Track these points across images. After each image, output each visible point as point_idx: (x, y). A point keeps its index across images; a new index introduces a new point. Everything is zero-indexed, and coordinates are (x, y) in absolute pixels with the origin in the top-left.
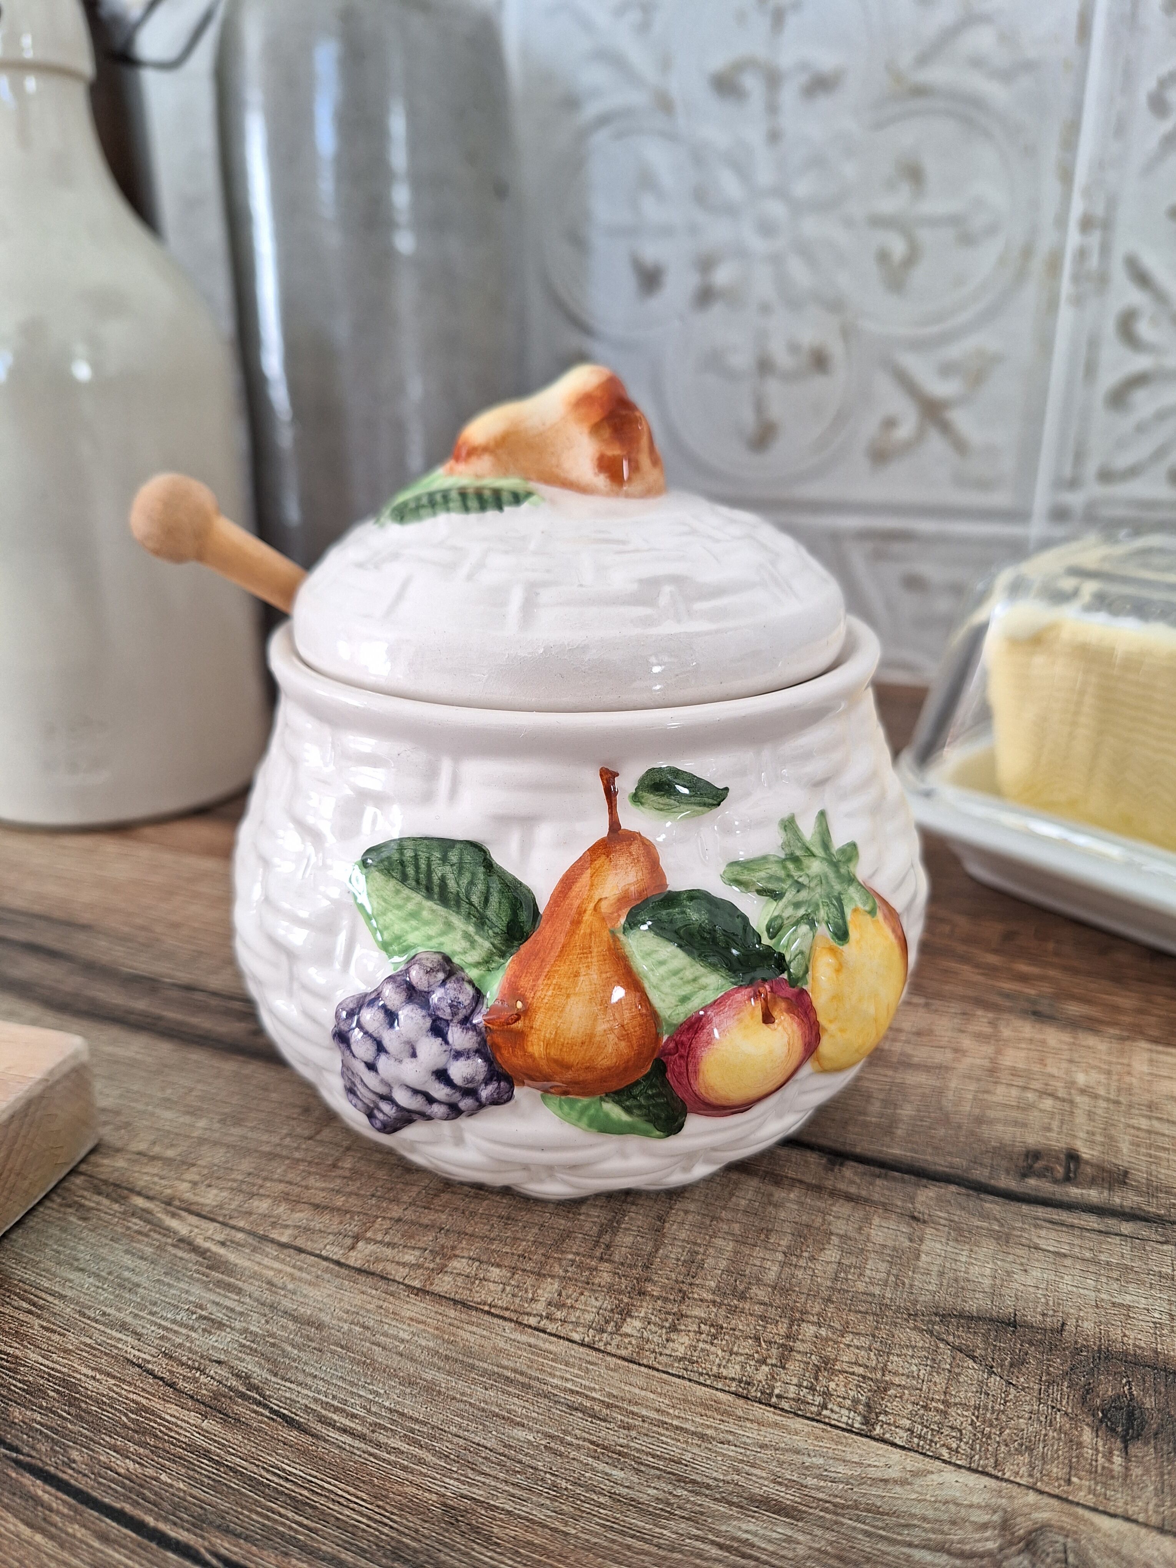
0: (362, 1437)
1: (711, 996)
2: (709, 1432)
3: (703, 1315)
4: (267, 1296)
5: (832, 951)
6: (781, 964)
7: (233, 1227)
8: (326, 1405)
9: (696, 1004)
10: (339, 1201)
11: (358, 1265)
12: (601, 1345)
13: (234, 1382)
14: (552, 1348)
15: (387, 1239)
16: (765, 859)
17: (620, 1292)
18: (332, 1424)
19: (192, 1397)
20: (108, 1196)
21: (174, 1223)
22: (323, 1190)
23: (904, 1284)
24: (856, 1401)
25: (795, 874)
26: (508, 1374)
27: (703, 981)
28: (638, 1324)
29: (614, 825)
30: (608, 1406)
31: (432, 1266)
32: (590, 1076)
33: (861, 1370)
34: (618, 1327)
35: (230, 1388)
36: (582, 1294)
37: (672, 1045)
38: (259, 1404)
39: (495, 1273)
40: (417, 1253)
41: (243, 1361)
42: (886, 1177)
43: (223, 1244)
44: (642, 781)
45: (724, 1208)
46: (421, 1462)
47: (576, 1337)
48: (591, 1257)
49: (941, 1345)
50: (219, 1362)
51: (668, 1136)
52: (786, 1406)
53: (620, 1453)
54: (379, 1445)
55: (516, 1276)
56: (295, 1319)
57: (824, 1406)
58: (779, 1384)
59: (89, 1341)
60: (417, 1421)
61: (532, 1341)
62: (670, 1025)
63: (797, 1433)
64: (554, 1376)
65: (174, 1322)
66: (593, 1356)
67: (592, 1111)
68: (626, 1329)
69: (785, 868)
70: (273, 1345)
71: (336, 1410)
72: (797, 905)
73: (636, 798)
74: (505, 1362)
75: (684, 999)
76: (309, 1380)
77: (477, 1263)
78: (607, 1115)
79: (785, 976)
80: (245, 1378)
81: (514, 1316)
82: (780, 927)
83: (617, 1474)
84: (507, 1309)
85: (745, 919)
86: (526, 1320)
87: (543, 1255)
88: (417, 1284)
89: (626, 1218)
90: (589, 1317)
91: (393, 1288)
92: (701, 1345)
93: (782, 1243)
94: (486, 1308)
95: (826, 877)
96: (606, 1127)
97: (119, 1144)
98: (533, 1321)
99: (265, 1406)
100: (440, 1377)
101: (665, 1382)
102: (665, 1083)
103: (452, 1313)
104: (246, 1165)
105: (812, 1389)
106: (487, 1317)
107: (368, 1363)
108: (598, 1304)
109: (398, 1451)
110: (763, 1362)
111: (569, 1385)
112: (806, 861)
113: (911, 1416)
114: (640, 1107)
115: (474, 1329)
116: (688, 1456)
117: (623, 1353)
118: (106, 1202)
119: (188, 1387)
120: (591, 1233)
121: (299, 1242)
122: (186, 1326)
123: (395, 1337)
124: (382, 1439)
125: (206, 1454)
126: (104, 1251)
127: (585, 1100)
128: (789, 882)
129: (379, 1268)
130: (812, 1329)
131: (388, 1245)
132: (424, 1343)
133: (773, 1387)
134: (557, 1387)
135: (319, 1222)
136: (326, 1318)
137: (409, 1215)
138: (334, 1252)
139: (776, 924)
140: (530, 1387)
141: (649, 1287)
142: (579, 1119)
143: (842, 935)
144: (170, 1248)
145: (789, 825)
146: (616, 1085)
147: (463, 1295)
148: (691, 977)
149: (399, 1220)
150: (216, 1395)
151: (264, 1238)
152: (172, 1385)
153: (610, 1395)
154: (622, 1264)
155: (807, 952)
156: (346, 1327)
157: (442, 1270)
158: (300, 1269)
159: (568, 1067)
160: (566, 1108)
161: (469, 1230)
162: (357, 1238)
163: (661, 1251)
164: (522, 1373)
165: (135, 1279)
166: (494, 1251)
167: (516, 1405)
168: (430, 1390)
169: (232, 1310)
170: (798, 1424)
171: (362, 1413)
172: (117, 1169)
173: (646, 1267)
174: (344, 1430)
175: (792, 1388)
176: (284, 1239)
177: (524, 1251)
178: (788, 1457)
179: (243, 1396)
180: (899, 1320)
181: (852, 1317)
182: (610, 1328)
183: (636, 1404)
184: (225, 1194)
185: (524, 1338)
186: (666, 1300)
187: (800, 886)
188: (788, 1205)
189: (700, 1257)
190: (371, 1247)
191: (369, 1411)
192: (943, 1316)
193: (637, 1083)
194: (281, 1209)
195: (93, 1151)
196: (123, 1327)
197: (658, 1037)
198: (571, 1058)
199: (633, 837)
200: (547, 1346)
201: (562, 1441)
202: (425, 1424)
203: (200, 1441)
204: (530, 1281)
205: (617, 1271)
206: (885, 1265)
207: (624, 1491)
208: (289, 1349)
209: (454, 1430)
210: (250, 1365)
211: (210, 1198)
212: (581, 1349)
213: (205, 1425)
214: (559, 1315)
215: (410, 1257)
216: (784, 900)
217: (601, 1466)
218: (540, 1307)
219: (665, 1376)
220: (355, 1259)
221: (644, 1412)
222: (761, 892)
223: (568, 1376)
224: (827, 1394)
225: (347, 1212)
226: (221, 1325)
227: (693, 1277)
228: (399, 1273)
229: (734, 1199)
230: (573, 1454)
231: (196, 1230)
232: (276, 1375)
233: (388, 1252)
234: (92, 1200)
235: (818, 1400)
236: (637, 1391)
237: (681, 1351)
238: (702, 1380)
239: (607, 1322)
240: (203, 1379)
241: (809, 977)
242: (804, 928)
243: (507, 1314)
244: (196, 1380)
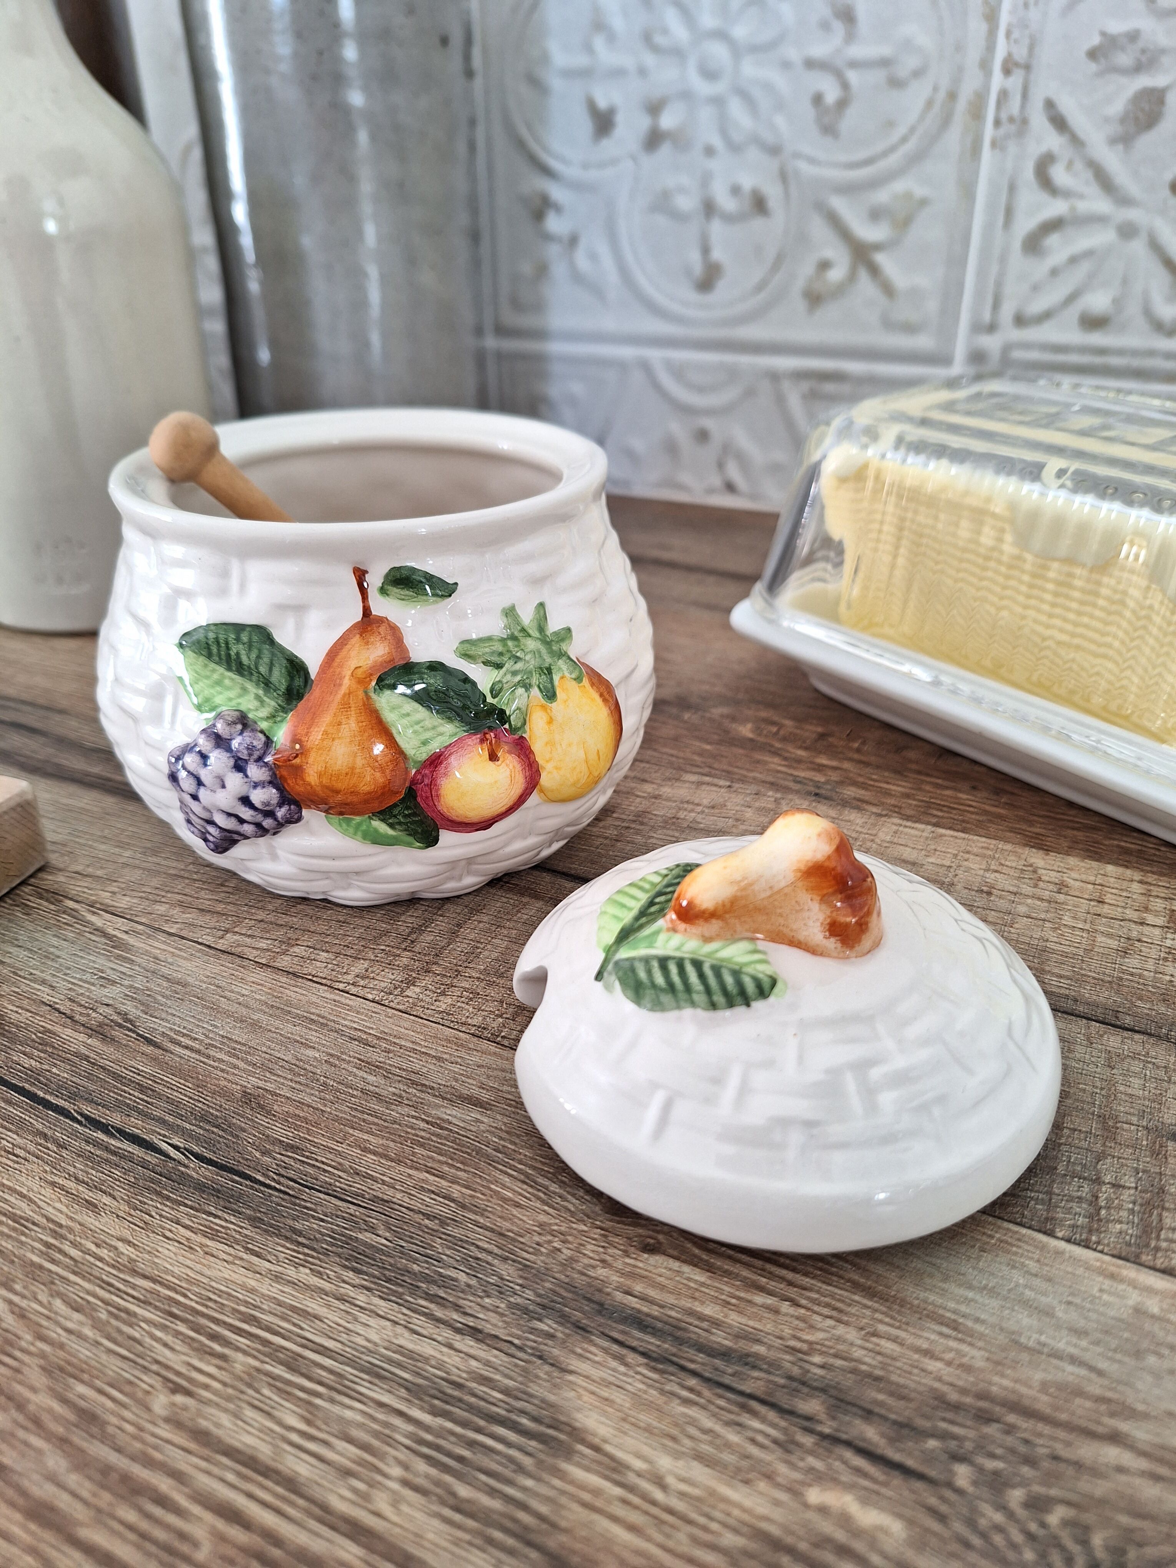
0: (198, 1052)
1: (446, 740)
2: (445, 1056)
3: (468, 986)
4: (152, 966)
5: (543, 707)
6: (503, 717)
7: (137, 922)
8: (178, 1033)
9: (435, 746)
10: (220, 907)
11: (224, 948)
12: (387, 1002)
13: (115, 1017)
14: (350, 1003)
15: (249, 932)
16: (489, 639)
17: (412, 970)
18: (179, 1044)
19: (83, 1025)
20: (47, 900)
21: (94, 919)
22: (210, 900)
25: (514, 650)
26: (313, 1017)
27: (441, 729)
28: (418, 990)
29: (367, 612)
30: (378, 1038)
31: (278, 950)
32: (355, 799)
34: (402, 991)
35: (112, 1021)
36: (383, 971)
37: (419, 777)
38: (130, 1030)
39: (323, 956)
40: (269, 942)
41: (123, 1004)
43: (126, 932)
44: (387, 576)
46: (235, 1067)
47: (370, 997)
48: (398, 948)
50: (107, 1005)
51: (427, 847)
52: (508, 1043)
53: (377, 1067)
54: (208, 1057)
55: (338, 959)
56: (168, 980)
58: (507, 1029)
59: (17, 990)
60: (240, 1043)
61: (337, 998)
62: (416, 762)
64: (346, 1020)
65: (80, 980)
66: (379, 1008)
67: (364, 827)
68: (407, 993)
69: (505, 645)
70: (149, 995)
71: (184, 1035)
72: (514, 673)
73: (383, 591)
74: (313, 1010)
75: (425, 743)
76: (169, 1018)
77: (311, 950)
78: (376, 831)
79: (507, 726)
80: (124, 1016)
81: (329, 983)
82: (501, 690)
83: (371, 1078)
84: (325, 978)
85: (474, 684)
86: (336, 985)
87: (363, 946)
88: (264, 961)
89: (433, 925)
90: (384, 985)
91: (245, 963)
92: (460, 1004)
94: (311, 977)
95: (539, 652)
96: (377, 840)
97: (62, 866)
98: (341, 986)
99: (134, 1032)
100: (264, 1017)
101: (425, 1026)
102: (417, 805)
103: (284, 980)
104: (155, 882)
106: (308, 983)
107: (215, 1009)
108: (393, 977)
109: (221, 1061)
110: (501, 1015)
111: (355, 1025)
112: (523, 640)
114: (400, 823)
115: (297, 990)
116: (425, 1070)
117: (401, 1007)
118: (45, 904)
119: (83, 1019)
120: (403, 933)
121: (184, 933)
122: (89, 983)
123: (239, 993)
124: (212, 1053)
125: (87, 1058)
126: (37, 935)
127: (358, 819)
128: (508, 655)
129: (238, 950)
131: (249, 936)
132: (258, 997)
133: (503, 1032)
134: (346, 1026)
135: (201, 920)
136: (190, 980)
137: (270, 918)
138: (209, 940)
139: (497, 687)
140: (327, 1025)
141: (435, 968)
142: (355, 834)
143: (551, 695)
144: (87, 934)
145: (510, 612)
146: (377, 806)
147: (296, 969)
148: (430, 726)
149: (261, 921)
150: (101, 1025)
151: (159, 930)
152: (71, 1018)
153: (382, 1032)
154: (420, 953)
155: (524, 709)
156: (204, 986)
157: (284, 953)
158: (181, 950)
159: (337, 792)
160: (344, 825)
161: (313, 929)
162: (227, 931)
163: (451, 946)
164: (323, 1017)
165: (58, 953)
166: (327, 942)
167: (313, 1036)
168: (255, 1026)
169: (124, 974)
171: (202, 1037)
172: (57, 882)
173: (437, 956)
174: (186, 1047)
176: (173, 931)
177: (349, 943)
178: (496, 1073)
179: (120, 1026)
182: (397, 993)
183: (399, 1038)
184: (135, 901)
185: (332, 996)
186: (444, 976)
187: (517, 659)
189: (479, 950)
190: (236, 937)
191: (207, 1037)
193: (395, 806)
194: (176, 912)
195: (41, 869)
196: (43, 982)
197: (407, 771)
198: (339, 785)
199: (381, 620)
200: (347, 1001)
201: (338, 1058)
202: (244, 1045)
203: (84, 1050)
204: (347, 961)
205: (415, 957)
207: (372, 1088)
208: (160, 998)
209: (264, 1049)
210: (130, 1008)
211: (123, 903)
212: (371, 1004)
213: (89, 1041)
214: (362, 983)
215: (263, 944)
216: (504, 669)
217: (361, 1073)
218: (350, 978)
219: (426, 1022)
220: (222, 944)
221: (403, 1043)
222: (486, 663)
223: (356, 1020)
225: (223, 914)
226: (114, 983)
227: (469, 963)
228: (251, 954)
230: (344, 1066)
231: (108, 923)
232: (146, 1014)
233: (248, 941)
234: (34, 902)
236: (403, 1030)
237: (443, 1008)
238: (452, 1025)
239: (396, 988)
240: (94, 1015)
241: (527, 727)
242: (520, 691)
243: (324, 981)
244: (88, 1015)
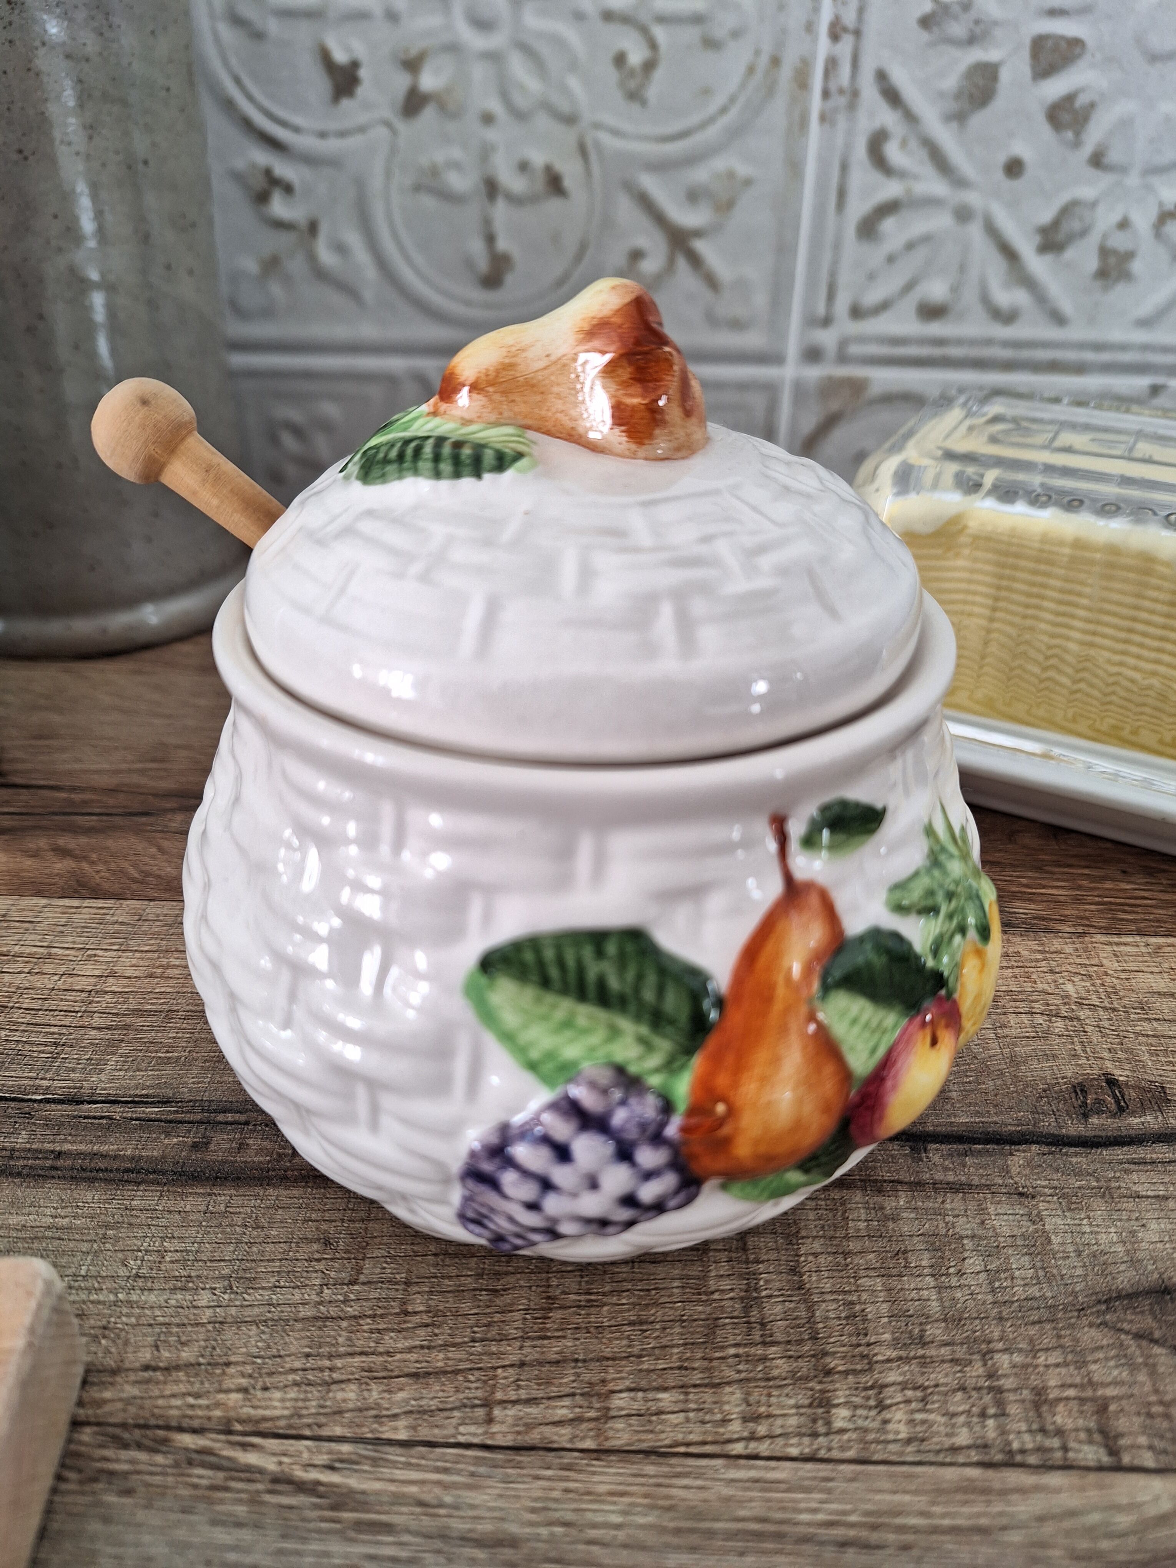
2: (984, 1521)
3: (900, 1379)
7: (330, 1439)
10: (438, 1360)
11: (508, 1440)
12: (822, 1454)
14: (781, 1475)
15: (523, 1394)
17: (807, 1379)
20: (141, 1448)
21: (251, 1458)
23: (1053, 1276)
24: (1089, 1431)
28: (844, 1412)
30: (875, 1527)
31: (592, 1414)
33: (1071, 1392)
34: (828, 1423)
36: (769, 1395)
39: (666, 1398)
40: (567, 1402)
42: (972, 1153)
43: (331, 1468)
45: (847, 1237)
47: (794, 1451)
48: (753, 1344)
49: (1123, 1337)
52: (1032, 1460)
55: (691, 1396)
56: (478, 1543)
57: (1065, 1449)
58: (1011, 1437)
61: (753, 1474)
63: (1058, 1490)
64: (801, 1511)
66: (824, 1470)
68: (836, 1424)
74: (740, 1513)
77: (640, 1394)
81: (717, 1450)
84: (704, 1443)
86: (731, 1450)
87: (704, 1358)
88: (589, 1444)
89: (762, 1283)
90: (793, 1421)
91: (568, 1458)
92: (919, 1416)
93: (924, 1263)
94: (682, 1449)
98: (738, 1448)
101: (909, 1476)
103: (650, 1469)
105: (1043, 1430)
106: (691, 1462)
108: (792, 1402)
110: (983, 1415)
111: (820, 1517)
113: (1144, 1429)
115: (685, 1482)
117: (850, 1454)
118: (143, 1456)
120: (736, 1314)
121: (424, 1433)
123: (608, 1525)
129: (534, 1437)
130: (1006, 1357)
131: (530, 1401)
132: (641, 1520)
133: (1009, 1443)
134: (809, 1524)
135: (429, 1397)
136: (514, 1529)
137: (530, 1353)
138: (471, 1433)
140: (780, 1534)
141: (832, 1363)
144: (268, 1498)
147: (648, 1441)
149: (522, 1364)
151: (379, 1442)
153: (867, 1514)
154: (789, 1342)
156: (544, 1531)
157: (606, 1416)
158: (446, 1471)
161: (607, 1352)
162: (487, 1404)
163: (818, 1313)
164: (767, 1521)
166: (649, 1371)
170: (1055, 1479)
172: (129, 1401)
173: (814, 1338)
175: (1027, 1437)
176: (402, 1436)
177: (680, 1359)
178: (1068, 1524)
180: (1073, 1321)
181: (1032, 1331)
182: (822, 1430)
183: (898, 1514)
184: (292, 1394)
185: (745, 1474)
186: (855, 1372)
188: (905, 1215)
189: (858, 1308)
190: (512, 1411)
192: (1106, 1301)
194: (375, 1393)
195: (85, 1385)
204: (708, 1396)
205: (789, 1353)
206: (1027, 1258)
211: (278, 1405)
212: (809, 1466)
214: (762, 1429)
215: (562, 1410)
218: (735, 1428)
219: (904, 1468)
220: (502, 1434)
221: (913, 1522)
223: (814, 1505)
224: (1059, 1432)
225: (457, 1372)
227: (866, 1335)
228: (562, 1436)
229: (851, 1224)
231: (285, 1460)
233: (533, 1410)
235: (1055, 1443)
236: (890, 1498)
237: (904, 1432)
238: (940, 1458)
239: (814, 1421)
243: (708, 1449)
